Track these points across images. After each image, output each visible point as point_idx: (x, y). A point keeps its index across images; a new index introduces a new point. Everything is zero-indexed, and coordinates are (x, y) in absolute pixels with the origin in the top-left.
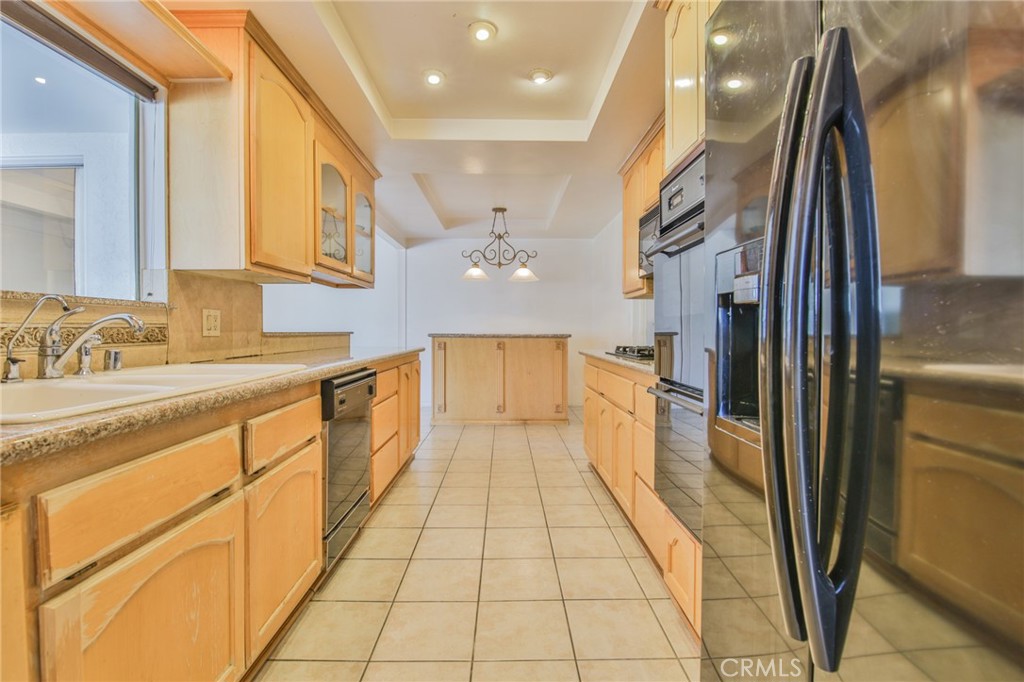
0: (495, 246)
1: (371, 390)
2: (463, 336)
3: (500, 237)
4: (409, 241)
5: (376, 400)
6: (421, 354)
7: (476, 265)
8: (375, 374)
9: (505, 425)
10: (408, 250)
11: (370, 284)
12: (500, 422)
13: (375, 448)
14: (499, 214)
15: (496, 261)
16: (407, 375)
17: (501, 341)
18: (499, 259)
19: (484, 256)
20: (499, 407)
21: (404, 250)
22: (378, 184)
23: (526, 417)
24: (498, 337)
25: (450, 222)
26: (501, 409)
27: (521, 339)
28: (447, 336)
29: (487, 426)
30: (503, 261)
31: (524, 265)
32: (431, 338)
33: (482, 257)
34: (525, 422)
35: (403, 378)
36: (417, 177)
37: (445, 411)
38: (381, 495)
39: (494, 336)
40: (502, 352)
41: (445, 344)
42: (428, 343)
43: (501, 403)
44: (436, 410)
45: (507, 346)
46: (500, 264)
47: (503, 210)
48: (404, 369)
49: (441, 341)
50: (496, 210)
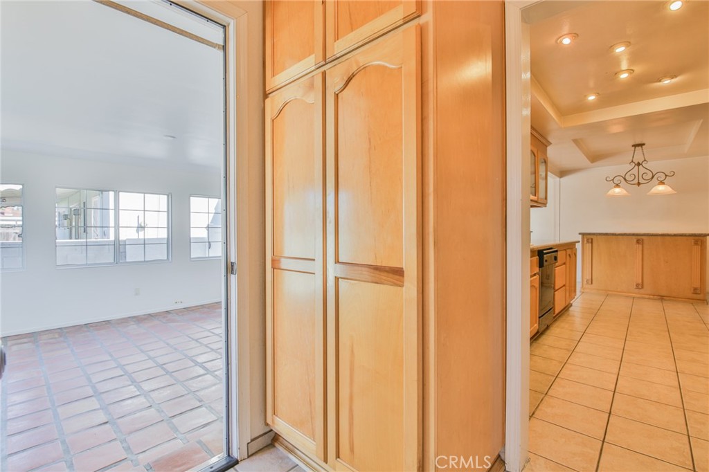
0: (635, 171)
1: (556, 258)
2: (606, 234)
3: (639, 164)
4: (562, 173)
5: (557, 264)
6: (577, 244)
7: (618, 186)
8: (557, 251)
9: (643, 298)
10: (562, 179)
11: (545, 205)
12: (638, 295)
13: (557, 288)
14: (638, 149)
15: (636, 181)
16: (570, 255)
17: (640, 238)
18: (639, 179)
19: (625, 179)
20: (637, 285)
21: (558, 179)
22: (549, 148)
23: (663, 294)
24: (637, 235)
25: (595, 158)
26: (640, 286)
27: (659, 237)
28: (594, 234)
29: (627, 297)
30: (641, 181)
31: (662, 183)
32: (580, 236)
33: (623, 180)
34: (662, 298)
35: (568, 256)
36: (575, 141)
37: (592, 283)
38: (559, 313)
39: (633, 235)
40: (641, 246)
41: (592, 239)
42: (579, 238)
43: (640, 282)
44: (585, 282)
45: (645, 241)
46: (639, 184)
47: (642, 145)
48: (569, 251)
49: (588, 238)
50: (635, 146)
